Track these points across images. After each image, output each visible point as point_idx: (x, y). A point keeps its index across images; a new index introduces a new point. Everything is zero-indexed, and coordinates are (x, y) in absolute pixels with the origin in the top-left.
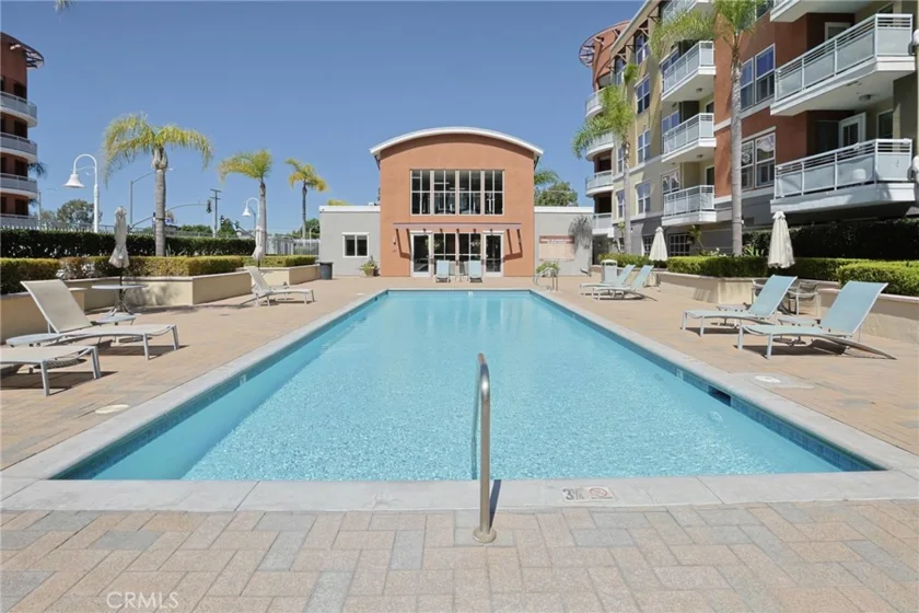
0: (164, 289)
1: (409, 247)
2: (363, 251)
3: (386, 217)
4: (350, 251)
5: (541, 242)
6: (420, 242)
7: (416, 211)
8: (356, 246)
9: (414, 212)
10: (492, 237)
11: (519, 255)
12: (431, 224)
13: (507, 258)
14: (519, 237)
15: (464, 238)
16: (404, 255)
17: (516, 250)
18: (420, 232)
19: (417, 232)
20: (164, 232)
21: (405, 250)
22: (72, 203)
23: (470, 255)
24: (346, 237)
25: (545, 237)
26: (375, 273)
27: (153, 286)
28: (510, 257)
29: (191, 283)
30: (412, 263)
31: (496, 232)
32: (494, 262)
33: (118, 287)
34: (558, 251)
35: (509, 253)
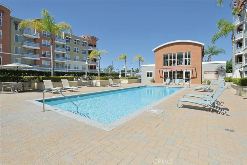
0: (96, 83)
1: (162, 75)
2: (151, 76)
3: (157, 67)
4: (148, 76)
5: (205, 73)
6: (166, 73)
7: (164, 65)
8: (149, 75)
9: (164, 66)
10: (187, 72)
11: (196, 77)
12: (169, 69)
13: (192, 78)
14: (196, 72)
15: (178, 72)
16: (161, 77)
17: (195, 76)
18: (166, 71)
19: (165, 71)
20: (100, 72)
21: (161, 76)
22: (109, 66)
23: (180, 77)
24: (148, 72)
25: (206, 72)
26: (154, 82)
27: (94, 82)
28: (193, 78)
29: (100, 82)
30: (163, 79)
31: (188, 71)
32: (187, 79)
33: (86, 82)
34: (211, 76)
35: (192, 77)
